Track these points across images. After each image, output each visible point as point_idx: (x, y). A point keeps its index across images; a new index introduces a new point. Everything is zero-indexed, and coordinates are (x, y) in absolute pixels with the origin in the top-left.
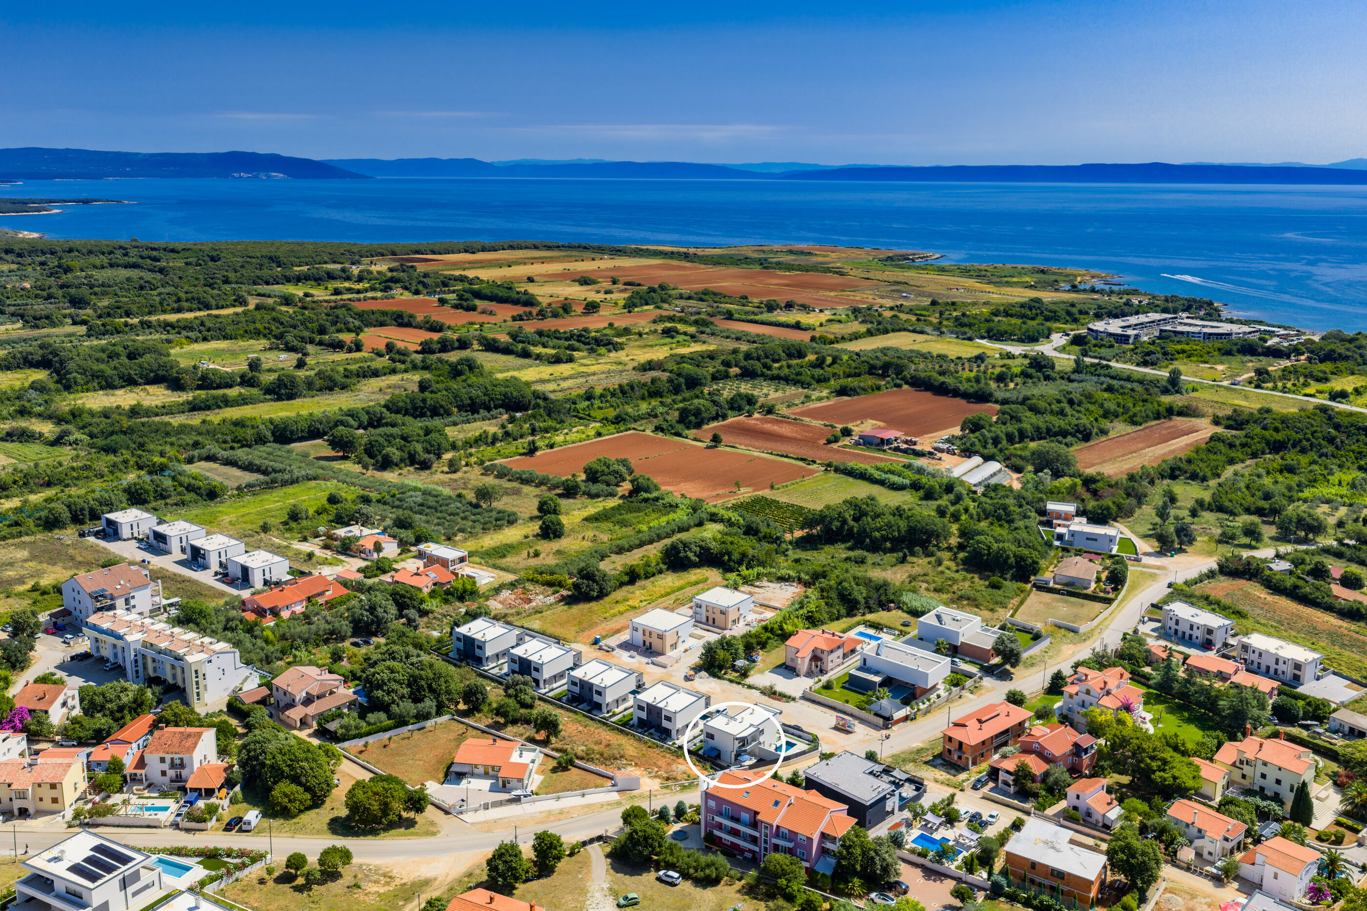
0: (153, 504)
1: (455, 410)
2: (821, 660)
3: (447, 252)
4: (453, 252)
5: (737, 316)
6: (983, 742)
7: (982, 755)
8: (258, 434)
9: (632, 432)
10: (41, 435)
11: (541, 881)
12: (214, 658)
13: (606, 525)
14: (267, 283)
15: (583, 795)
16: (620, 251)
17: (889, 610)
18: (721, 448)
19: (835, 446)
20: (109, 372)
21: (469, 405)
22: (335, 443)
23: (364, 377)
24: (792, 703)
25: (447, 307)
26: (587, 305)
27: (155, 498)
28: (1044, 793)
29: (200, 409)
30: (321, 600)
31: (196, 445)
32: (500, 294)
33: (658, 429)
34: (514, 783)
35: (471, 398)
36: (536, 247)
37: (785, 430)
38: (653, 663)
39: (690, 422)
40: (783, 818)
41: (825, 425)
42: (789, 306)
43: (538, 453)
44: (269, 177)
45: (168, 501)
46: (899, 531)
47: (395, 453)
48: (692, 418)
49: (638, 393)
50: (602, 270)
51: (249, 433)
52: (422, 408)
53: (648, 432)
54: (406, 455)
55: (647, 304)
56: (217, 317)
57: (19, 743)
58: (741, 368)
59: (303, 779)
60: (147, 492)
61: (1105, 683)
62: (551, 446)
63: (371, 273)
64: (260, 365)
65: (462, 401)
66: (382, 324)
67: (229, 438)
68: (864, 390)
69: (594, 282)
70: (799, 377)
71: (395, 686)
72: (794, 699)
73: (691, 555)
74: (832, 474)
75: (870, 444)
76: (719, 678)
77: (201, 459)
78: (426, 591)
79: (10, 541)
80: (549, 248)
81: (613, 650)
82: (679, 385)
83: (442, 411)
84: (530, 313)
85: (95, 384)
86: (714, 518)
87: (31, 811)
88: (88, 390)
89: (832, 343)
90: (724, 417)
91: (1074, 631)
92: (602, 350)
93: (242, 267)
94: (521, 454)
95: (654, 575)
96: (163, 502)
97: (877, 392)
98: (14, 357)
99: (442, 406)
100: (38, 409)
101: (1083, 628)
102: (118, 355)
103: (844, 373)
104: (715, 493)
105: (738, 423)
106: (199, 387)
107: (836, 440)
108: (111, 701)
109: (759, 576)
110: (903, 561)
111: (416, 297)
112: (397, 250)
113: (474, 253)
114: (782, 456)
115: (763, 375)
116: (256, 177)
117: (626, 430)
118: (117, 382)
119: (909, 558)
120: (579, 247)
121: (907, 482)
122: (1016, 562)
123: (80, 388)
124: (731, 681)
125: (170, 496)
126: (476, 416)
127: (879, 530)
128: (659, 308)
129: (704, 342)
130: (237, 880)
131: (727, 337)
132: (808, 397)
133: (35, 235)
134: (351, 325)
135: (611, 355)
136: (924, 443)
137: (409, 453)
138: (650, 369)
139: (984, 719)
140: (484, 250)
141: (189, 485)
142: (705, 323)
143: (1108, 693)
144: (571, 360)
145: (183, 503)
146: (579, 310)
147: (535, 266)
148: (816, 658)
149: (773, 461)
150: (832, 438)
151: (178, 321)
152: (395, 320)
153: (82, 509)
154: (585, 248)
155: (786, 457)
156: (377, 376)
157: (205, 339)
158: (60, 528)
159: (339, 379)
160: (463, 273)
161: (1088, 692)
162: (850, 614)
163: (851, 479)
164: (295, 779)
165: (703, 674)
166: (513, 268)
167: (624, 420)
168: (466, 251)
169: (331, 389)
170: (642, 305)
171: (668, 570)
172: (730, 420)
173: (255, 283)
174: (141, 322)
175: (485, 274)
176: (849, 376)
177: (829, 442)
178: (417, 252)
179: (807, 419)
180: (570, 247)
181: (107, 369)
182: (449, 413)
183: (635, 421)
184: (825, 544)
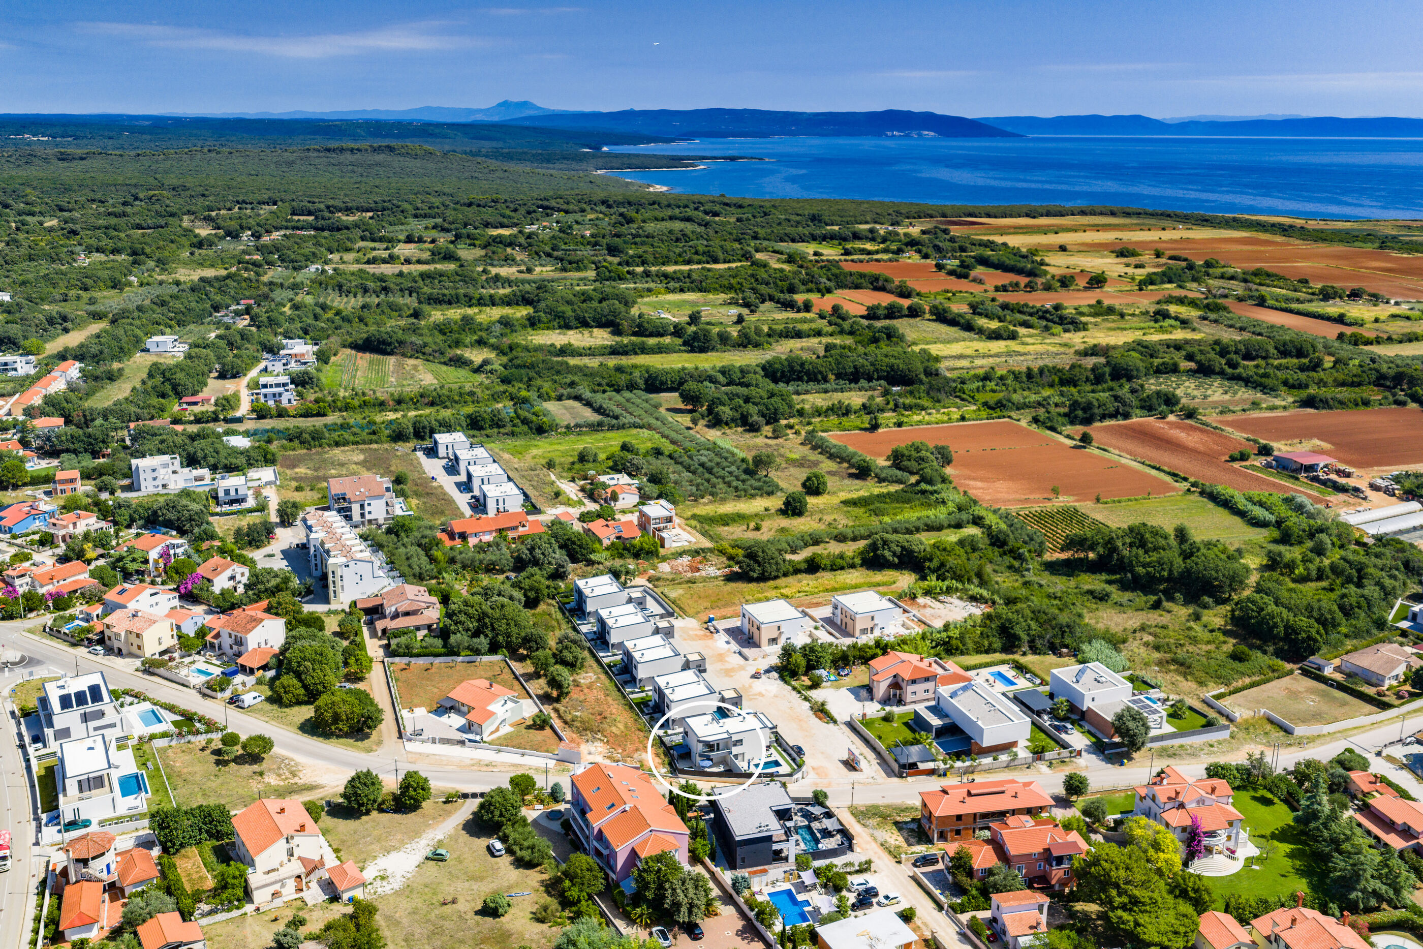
0: (489, 431)
1: (832, 377)
2: (901, 688)
3: (1004, 216)
4: (1011, 216)
5: (1271, 302)
6: (959, 817)
7: (958, 832)
8: (631, 380)
9: (1007, 420)
10: (471, 362)
11: (396, 816)
12: (352, 564)
13: (859, 511)
14: (793, 241)
15: (523, 755)
16: (1207, 220)
17: (1061, 655)
18: (1092, 451)
19: (1236, 465)
20: (569, 313)
21: (852, 373)
22: (686, 397)
23: (787, 337)
24: (831, 725)
25: (943, 273)
26: (1091, 279)
27: (491, 427)
28: (974, 892)
29: (619, 353)
30: (511, 535)
31: (572, 384)
32: (1008, 262)
33: (1036, 420)
34: (476, 726)
35: (855, 367)
36: (1113, 214)
37: (1190, 439)
38: (740, 653)
39: (1076, 417)
40: (611, 823)
41: (1248, 440)
42: (1355, 295)
43: (880, 430)
44: (920, 135)
45: (502, 430)
46: (1170, 571)
47: (726, 411)
48: (1080, 413)
49: (1046, 379)
50: (1165, 242)
51: (623, 379)
52: (800, 372)
53: (1023, 423)
54: (738, 415)
55: (1170, 282)
56: (709, 270)
57: (169, 600)
58: (1197, 362)
59: (303, 677)
60: (483, 419)
61: (1177, 793)
62: (900, 425)
63: (897, 234)
64: (700, 317)
65: (844, 368)
66: (857, 287)
67: (604, 382)
68: (1341, 403)
69: (1133, 254)
70: (1263, 380)
71: (463, 618)
72: (835, 722)
73: (887, 553)
74: (1195, 497)
75: (1285, 468)
76: (786, 682)
77: (569, 398)
78: (606, 542)
79: (361, 446)
80: (1128, 214)
81: (718, 631)
82: (1103, 374)
83: (820, 377)
84: (1017, 284)
85: (555, 324)
86: (977, 521)
87: (124, 652)
88: (548, 328)
89: (1368, 343)
90: (1126, 416)
91: (1288, 731)
92: (1057, 329)
93: (779, 224)
94: (861, 429)
95: (842, 568)
96: (496, 430)
97: (1362, 408)
98: (515, 295)
99: (821, 372)
100: (493, 341)
101: (1300, 730)
102: (591, 299)
103: (1335, 380)
104: (1023, 497)
105: (1140, 424)
106: (635, 334)
107: (1243, 457)
108: (262, 583)
109: (949, 591)
110: (1157, 606)
111: (923, 261)
112: (949, 212)
113: (1034, 217)
114: (1154, 468)
115: (1222, 373)
116: (907, 135)
117: (999, 417)
118: (573, 323)
119: (1166, 604)
120: (1162, 214)
121: (1273, 518)
122: (1286, 634)
123: (542, 325)
124: (794, 689)
125: (504, 426)
126: (853, 385)
127: (1144, 566)
128: (1181, 287)
129: (1194, 330)
130: (189, 742)
131: (1231, 326)
132: (1255, 405)
133: (664, 189)
134: (822, 286)
135: (1067, 335)
136: (1360, 479)
137: (742, 414)
138: (1092, 355)
139: (973, 792)
140: (1048, 214)
141: (525, 418)
142: (1216, 308)
143: (1181, 806)
144: (1013, 336)
145: (513, 434)
146: (1082, 283)
147: (1087, 233)
148: (896, 684)
149: (1137, 472)
150: (1238, 455)
151: (675, 272)
152: (872, 283)
153: (424, 428)
154: (1169, 216)
155: (1158, 469)
156: (800, 337)
157: (682, 290)
158: (404, 441)
159: (753, 336)
160: (991, 238)
161: (1154, 799)
162: (1006, 649)
163: (1211, 505)
164: (298, 675)
165: (775, 675)
166: (1060, 235)
167: (1004, 406)
168: (1027, 215)
169: (745, 347)
170: (1163, 282)
171: (862, 566)
172: (1135, 420)
173: (782, 240)
174: (644, 272)
175: (1014, 241)
176: (1343, 384)
177: (1233, 459)
178: (971, 215)
179: (1230, 430)
180: (1153, 215)
181: (568, 310)
182: (826, 380)
183: (1018, 409)
184: (1085, 572)
